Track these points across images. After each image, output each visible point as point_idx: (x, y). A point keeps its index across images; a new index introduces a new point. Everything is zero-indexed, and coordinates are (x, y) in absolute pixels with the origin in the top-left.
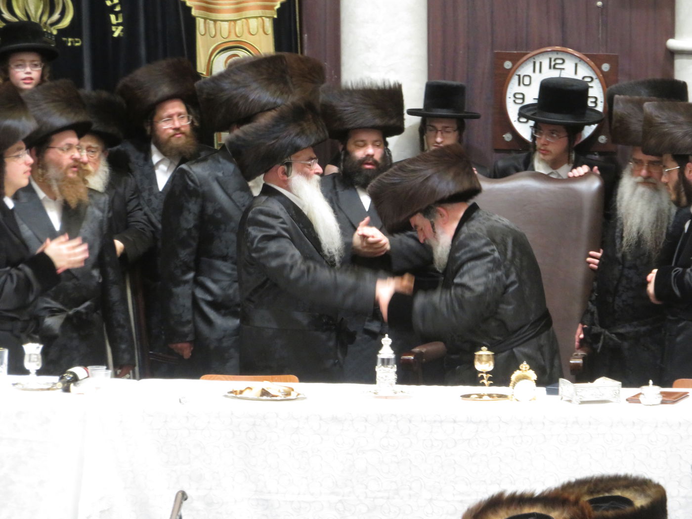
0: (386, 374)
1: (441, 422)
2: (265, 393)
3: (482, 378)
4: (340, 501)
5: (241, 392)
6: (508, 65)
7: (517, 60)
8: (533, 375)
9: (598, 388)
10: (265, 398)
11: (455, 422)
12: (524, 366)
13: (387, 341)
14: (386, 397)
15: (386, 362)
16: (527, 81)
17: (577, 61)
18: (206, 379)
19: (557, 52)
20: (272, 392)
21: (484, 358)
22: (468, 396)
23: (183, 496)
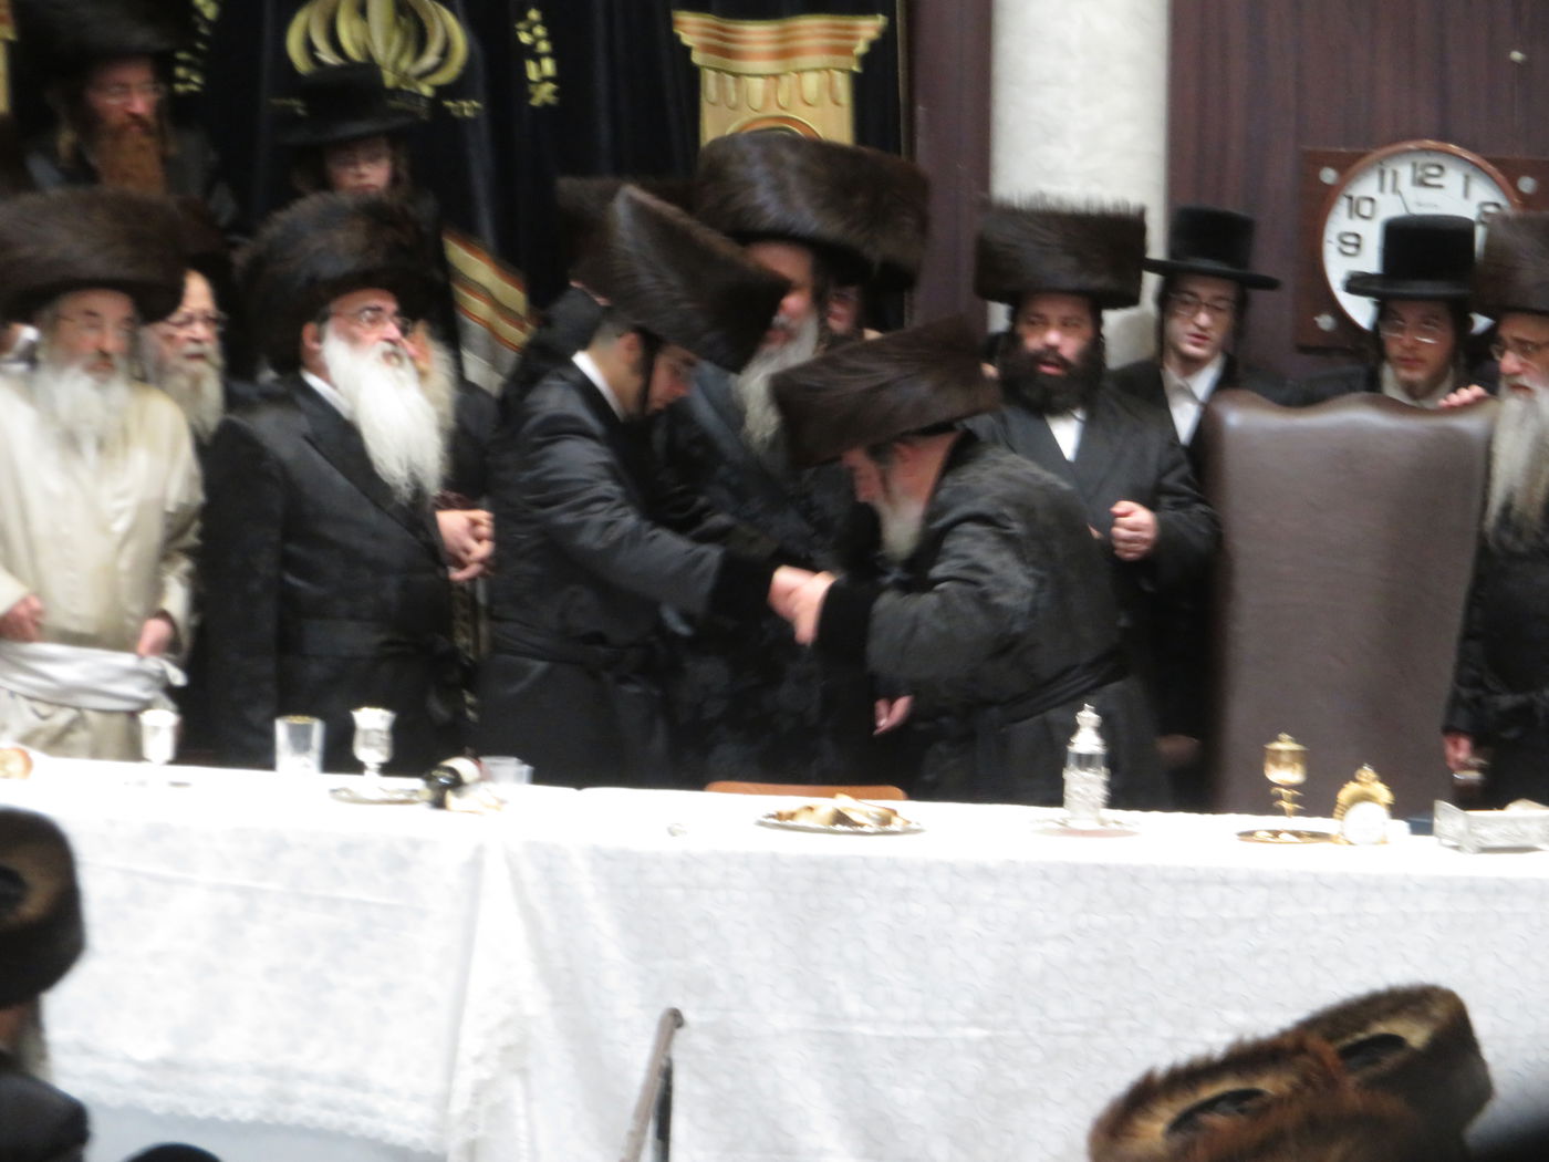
0: (1085, 786)
1: (1197, 882)
2: (841, 818)
3: (1280, 797)
4: (989, 1040)
5: (792, 816)
6: (1329, 175)
7: (1348, 166)
8: (1383, 793)
9: (1513, 821)
10: (839, 827)
11: (1225, 882)
12: (1367, 773)
13: (1088, 718)
14: (1084, 833)
15: (1085, 761)
16: (1366, 208)
17: (1469, 170)
18: (716, 791)
19: (1427, 151)
20: (854, 816)
21: (1285, 758)
22: (1250, 834)
23: (675, 1019)
